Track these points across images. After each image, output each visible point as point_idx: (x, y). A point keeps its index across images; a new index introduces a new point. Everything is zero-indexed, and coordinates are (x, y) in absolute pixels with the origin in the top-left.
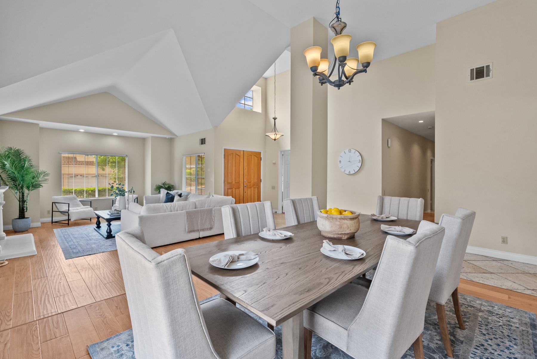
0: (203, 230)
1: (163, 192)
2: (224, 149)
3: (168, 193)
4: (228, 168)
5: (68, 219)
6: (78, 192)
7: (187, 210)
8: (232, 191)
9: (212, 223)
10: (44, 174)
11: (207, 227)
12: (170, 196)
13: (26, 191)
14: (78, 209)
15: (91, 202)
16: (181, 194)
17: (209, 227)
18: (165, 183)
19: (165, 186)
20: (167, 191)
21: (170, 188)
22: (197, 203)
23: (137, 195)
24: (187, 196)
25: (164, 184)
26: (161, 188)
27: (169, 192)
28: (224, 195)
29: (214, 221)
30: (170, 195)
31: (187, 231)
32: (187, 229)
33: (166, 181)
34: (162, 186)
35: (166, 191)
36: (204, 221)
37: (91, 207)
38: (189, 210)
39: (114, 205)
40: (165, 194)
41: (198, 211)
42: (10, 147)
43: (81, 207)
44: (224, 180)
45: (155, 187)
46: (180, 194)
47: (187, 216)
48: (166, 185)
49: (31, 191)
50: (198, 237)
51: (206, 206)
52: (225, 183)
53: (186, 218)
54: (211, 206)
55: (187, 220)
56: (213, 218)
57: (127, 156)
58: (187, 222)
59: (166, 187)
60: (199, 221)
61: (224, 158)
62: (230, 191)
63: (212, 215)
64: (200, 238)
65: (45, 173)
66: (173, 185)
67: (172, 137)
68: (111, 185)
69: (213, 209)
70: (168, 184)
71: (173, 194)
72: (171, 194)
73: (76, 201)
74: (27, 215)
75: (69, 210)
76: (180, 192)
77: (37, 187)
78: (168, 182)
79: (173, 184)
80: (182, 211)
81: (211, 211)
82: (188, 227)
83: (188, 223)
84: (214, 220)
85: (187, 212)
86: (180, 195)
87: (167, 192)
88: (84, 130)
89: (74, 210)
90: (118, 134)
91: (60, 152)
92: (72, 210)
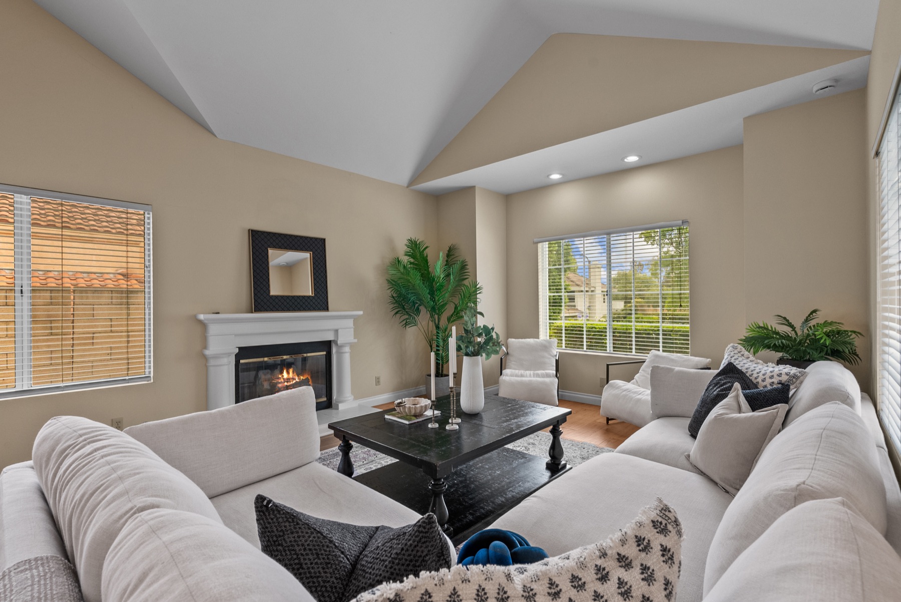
16: (787, 388)
23: (709, 360)
72: (744, 377)
88: (560, 174)
89: (512, 375)
90: (640, 157)
91: (536, 240)
92: (507, 375)
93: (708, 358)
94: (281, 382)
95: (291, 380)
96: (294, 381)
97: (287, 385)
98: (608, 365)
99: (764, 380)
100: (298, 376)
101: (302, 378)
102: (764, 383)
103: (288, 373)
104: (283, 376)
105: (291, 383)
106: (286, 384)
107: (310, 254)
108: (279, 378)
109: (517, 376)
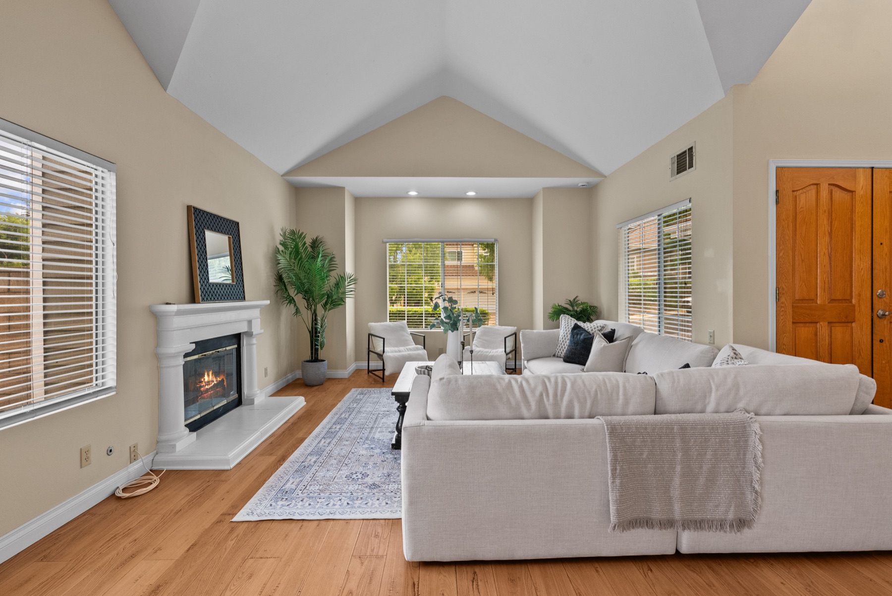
0: (698, 524)
1: (567, 323)
2: (777, 168)
3: (576, 327)
4: (794, 242)
5: (382, 368)
6: (418, 315)
7: (616, 419)
8: (816, 334)
9: (750, 497)
10: (349, 280)
11: (719, 514)
12: (582, 337)
13: (320, 311)
14: (400, 351)
15: (424, 337)
16: (613, 331)
17: (731, 516)
18: (574, 299)
19: (576, 308)
20: (576, 322)
21: (586, 313)
22: (665, 388)
23: (516, 328)
24: (631, 339)
25: (572, 303)
26: (564, 313)
27: (580, 324)
28: (779, 350)
29: (757, 487)
30: (581, 334)
31: (613, 519)
32: (612, 508)
33: (577, 297)
34: (566, 309)
35: (573, 322)
36: (702, 480)
37: (424, 348)
38: (623, 419)
39: (465, 348)
40: (570, 330)
41: (669, 426)
42: (292, 229)
43: (407, 347)
44: (778, 288)
45: (550, 310)
46: (610, 332)
47: (614, 450)
48: (578, 305)
49: (330, 310)
50: (672, 552)
51: (711, 407)
52: (783, 300)
53: (609, 456)
54: (741, 405)
55: (614, 470)
56: (756, 476)
57: (496, 240)
58: (614, 476)
59: (577, 311)
60: (677, 481)
61: (777, 202)
62: (805, 332)
63: (749, 456)
64: (678, 556)
65: (351, 278)
66: (596, 307)
67: (592, 180)
68: (434, 302)
69: (756, 427)
70: (582, 303)
71: (590, 330)
72: (584, 330)
73: (405, 334)
74: (322, 354)
75: (384, 352)
76: (610, 325)
77: (337, 304)
78: (582, 298)
79: (595, 305)
80: (591, 417)
81: (741, 432)
82: (620, 502)
83: (618, 481)
84: (761, 485)
85: (614, 430)
86: (610, 337)
87: (576, 324)
88: (417, 192)
89: (392, 352)
90: (476, 193)
91: (385, 240)
92: (388, 352)
93: (515, 326)
94: (203, 386)
95: (210, 383)
96: (213, 384)
97: (207, 389)
98: (464, 336)
99: (592, 330)
100: (216, 378)
101: (219, 379)
102: (592, 332)
103: (208, 375)
104: (204, 380)
105: (211, 386)
106: (207, 387)
107: (229, 238)
108: (202, 382)
109: (396, 352)
